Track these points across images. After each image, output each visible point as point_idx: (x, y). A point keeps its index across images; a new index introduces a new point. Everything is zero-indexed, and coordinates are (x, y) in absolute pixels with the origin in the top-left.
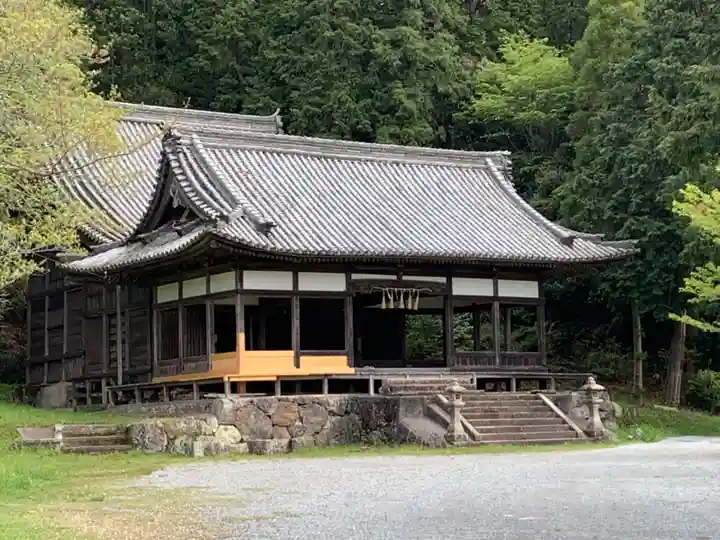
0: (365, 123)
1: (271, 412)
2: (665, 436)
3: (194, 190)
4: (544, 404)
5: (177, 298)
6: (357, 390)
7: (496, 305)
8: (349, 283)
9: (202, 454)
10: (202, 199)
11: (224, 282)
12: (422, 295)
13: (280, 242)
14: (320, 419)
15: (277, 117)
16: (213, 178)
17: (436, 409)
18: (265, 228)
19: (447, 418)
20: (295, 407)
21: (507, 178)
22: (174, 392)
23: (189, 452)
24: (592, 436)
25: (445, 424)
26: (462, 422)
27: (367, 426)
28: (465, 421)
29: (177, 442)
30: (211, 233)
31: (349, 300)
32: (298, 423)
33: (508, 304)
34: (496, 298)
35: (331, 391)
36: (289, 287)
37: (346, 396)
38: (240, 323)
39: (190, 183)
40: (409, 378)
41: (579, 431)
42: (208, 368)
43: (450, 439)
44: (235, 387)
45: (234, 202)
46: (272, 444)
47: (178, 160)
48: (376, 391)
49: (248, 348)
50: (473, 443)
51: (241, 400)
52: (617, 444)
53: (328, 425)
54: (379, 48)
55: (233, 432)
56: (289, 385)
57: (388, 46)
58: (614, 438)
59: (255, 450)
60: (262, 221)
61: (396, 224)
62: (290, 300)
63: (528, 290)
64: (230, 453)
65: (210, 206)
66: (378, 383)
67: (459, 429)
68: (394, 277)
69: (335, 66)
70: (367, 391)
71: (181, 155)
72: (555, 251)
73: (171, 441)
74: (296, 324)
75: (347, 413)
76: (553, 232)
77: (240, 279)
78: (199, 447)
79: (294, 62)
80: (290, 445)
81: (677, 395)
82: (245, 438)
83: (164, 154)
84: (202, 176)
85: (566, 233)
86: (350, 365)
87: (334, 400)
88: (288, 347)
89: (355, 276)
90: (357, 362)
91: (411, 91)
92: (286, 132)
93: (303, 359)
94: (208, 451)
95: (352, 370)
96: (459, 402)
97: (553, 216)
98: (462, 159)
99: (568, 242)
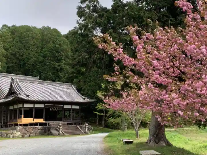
0: (54, 79)
1: (27, 129)
2: (99, 133)
3: (16, 89)
4: (78, 127)
5: (12, 108)
6: (45, 125)
7: (72, 110)
8: (44, 106)
9: (12, 137)
10: (17, 90)
11: (20, 106)
12: (58, 108)
13: (31, 98)
14: (37, 131)
15: (38, 77)
16: (20, 87)
17: (57, 129)
18: (28, 96)
19: (59, 130)
20: (32, 129)
21: (75, 88)
22: (10, 126)
23: (10, 137)
24: (86, 133)
25: (58, 131)
26: (61, 131)
27: (45, 132)
28: (62, 131)
29: (8, 135)
30: (16, 97)
31: (44, 109)
32: (32, 131)
33: (74, 110)
34: (72, 108)
35: (39, 125)
36: (33, 106)
37: (42, 126)
38: (23, 113)
39: (15, 88)
40: (54, 123)
41: (83, 132)
42: (17, 121)
43: (59, 134)
44: (21, 125)
45: (23, 91)
46: (26, 135)
47: (14, 84)
48: (48, 125)
49: (24, 118)
50: (63, 135)
51: (21, 127)
52: (90, 134)
53: (38, 132)
54: (56, 66)
55: (19, 133)
56: (31, 124)
57: (58, 66)
58: (89, 133)
59: (23, 137)
60: (27, 95)
61: (53, 95)
62: (33, 109)
63: (78, 107)
64: (18, 137)
65: (18, 92)
66: (48, 124)
67: (61, 132)
68: (53, 105)
69: (49, 69)
70: (46, 125)
71: (14, 83)
72: (82, 101)
73: (7, 135)
74: (34, 113)
75: (42, 129)
76: (82, 98)
77: (23, 105)
78: (11, 136)
79: (42, 68)
80: (29, 136)
81: (103, 125)
82: (22, 134)
83: (11, 82)
84: (17, 86)
85: (84, 97)
86: (44, 121)
87: (39, 127)
88: (32, 117)
89: (46, 105)
90: (45, 120)
91: (61, 73)
92: (40, 80)
93: (35, 120)
94: (13, 137)
95: (44, 122)
96: (61, 127)
97: (83, 95)
98: (68, 85)
99: (84, 99)
